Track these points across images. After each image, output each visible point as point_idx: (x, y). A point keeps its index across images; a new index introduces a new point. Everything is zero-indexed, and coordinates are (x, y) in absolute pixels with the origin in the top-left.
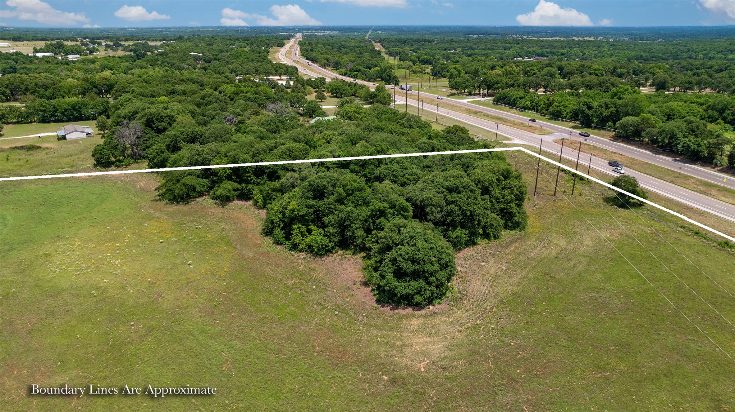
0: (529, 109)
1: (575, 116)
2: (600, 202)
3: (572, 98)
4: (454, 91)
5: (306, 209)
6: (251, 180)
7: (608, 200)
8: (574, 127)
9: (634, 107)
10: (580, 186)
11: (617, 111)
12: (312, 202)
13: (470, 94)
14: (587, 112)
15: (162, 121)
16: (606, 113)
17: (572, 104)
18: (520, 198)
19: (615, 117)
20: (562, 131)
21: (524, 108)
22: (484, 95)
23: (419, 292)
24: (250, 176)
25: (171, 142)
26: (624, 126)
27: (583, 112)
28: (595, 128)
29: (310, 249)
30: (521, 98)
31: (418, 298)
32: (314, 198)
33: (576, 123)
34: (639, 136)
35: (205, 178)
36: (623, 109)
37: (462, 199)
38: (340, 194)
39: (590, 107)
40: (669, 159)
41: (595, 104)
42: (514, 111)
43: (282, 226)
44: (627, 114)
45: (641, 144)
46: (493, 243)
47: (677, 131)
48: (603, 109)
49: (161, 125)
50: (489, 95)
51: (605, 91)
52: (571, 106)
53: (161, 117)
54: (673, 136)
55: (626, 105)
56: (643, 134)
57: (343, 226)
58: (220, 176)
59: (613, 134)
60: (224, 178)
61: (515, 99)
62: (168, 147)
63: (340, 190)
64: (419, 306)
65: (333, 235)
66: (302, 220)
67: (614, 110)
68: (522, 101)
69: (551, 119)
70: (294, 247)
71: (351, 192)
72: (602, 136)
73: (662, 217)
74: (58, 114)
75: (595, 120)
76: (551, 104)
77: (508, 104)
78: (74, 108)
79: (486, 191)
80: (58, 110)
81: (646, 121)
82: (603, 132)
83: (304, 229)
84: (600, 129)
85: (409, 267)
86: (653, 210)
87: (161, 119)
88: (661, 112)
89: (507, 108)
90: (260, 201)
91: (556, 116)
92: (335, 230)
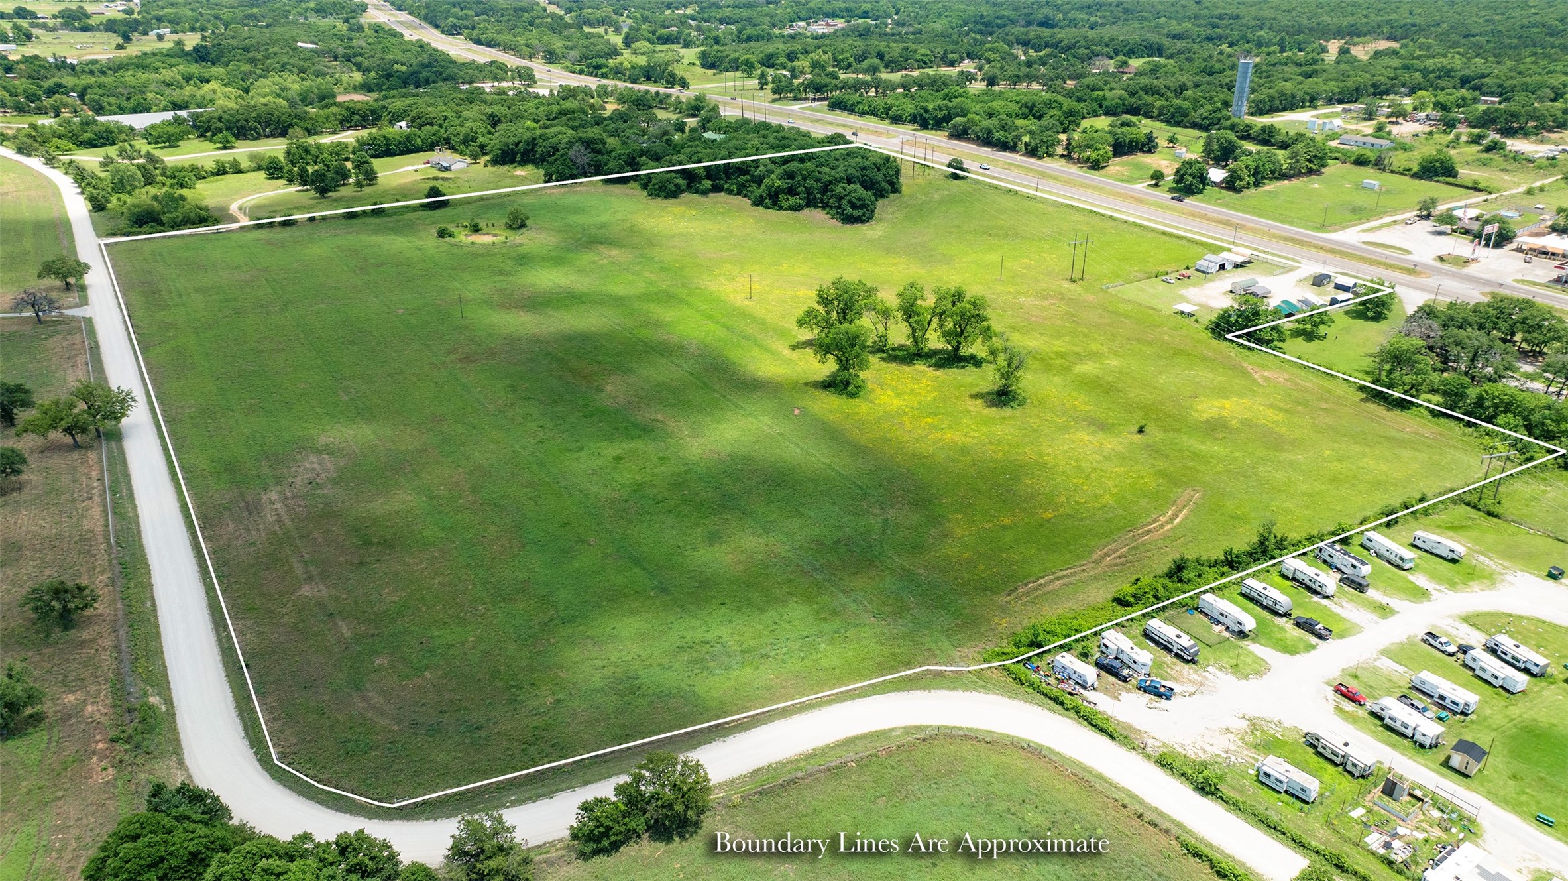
0: (868, 114)
1: (913, 119)
2: (942, 177)
3: (907, 101)
4: (777, 96)
5: (785, 185)
7: (946, 177)
8: (914, 130)
9: (961, 108)
10: (927, 171)
11: (949, 113)
12: (787, 181)
13: (795, 99)
14: (925, 115)
16: (940, 115)
17: (909, 107)
18: (898, 172)
19: (947, 119)
20: (905, 134)
21: (863, 114)
22: (814, 100)
23: (863, 215)
26: (955, 126)
27: (921, 115)
28: (932, 129)
29: (790, 209)
30: (858, 103)
31: (864, 218)
33: (916, 126)
34: (967, 134)
36: (953, 111)
37: (869, 172)
39: (926, 111)
40: (989, 150)
41: (931, 107)
42: (852, 117)
43: (768, 198)
44: (957, 115)
45: (969, 140)
46: (886, 199)
47: (992, 127)
48: (938, 112)
50: (819, 100)
51: (937, 91)
52: (908, 110)
54: (990, 132)
55: (956, 108)
56: (970, 131)
57: (809, 192)
59: (947, 134)
61: (852, 105)
64: (863, 222)
65: (804, 198)
66: (783, 192)
67: (946, 112)
68: (861, 107)
69: (892, 123)
70: (781, 208)
72: (939, 136)
73: (978, 182)
75: (931, 122)
76: (890, 109)
77: (845, 110)
79: (879, 169)
81: (971, 121)
82: (939, 132)
83: (784, 196)
84: (936, 130)
85: (858, 203)
86: (973, 179)
88: (984, 112)
89: (845, 114)
90: (737, 190)
91: (896, 120)
92: (804, 195)
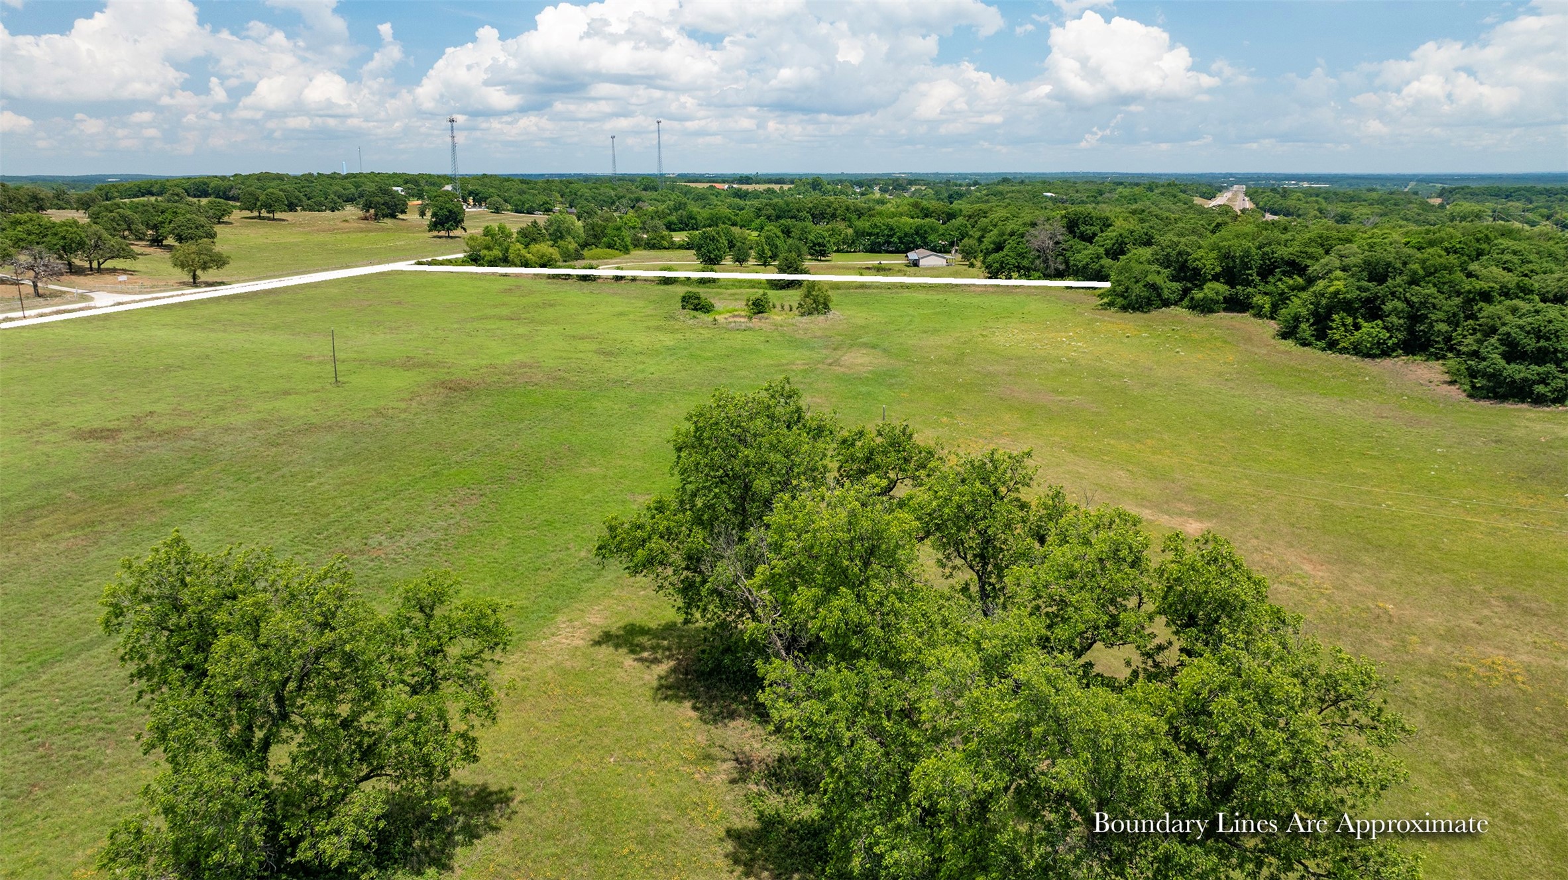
5: (1358, 292)
6: (1253, 280)
12: (1364, 283)
15: (1091, 225)
24: (1252, 276)
25: (1114, 245)
29: (1357, 350)
32: (1369, 281)
35: (1176, 281)
38: (1415, 273)
43: (1311, 321)
49: (1090, 230)
53: (1091, 218)
57: (1415, 316)
58: (1205, 273)
60: (1210, 277)
62: (1107, 253)
63: (1416, 266)
65: (1398, 330)
66: (1347, 307)
71: (1432, 270)
74: (895, 239)
78: (917, 233)
80: (894, 234)
83: (1349, 320)
87: (1088, 220)
90: (1266, 306)
92: (1402, 321)
